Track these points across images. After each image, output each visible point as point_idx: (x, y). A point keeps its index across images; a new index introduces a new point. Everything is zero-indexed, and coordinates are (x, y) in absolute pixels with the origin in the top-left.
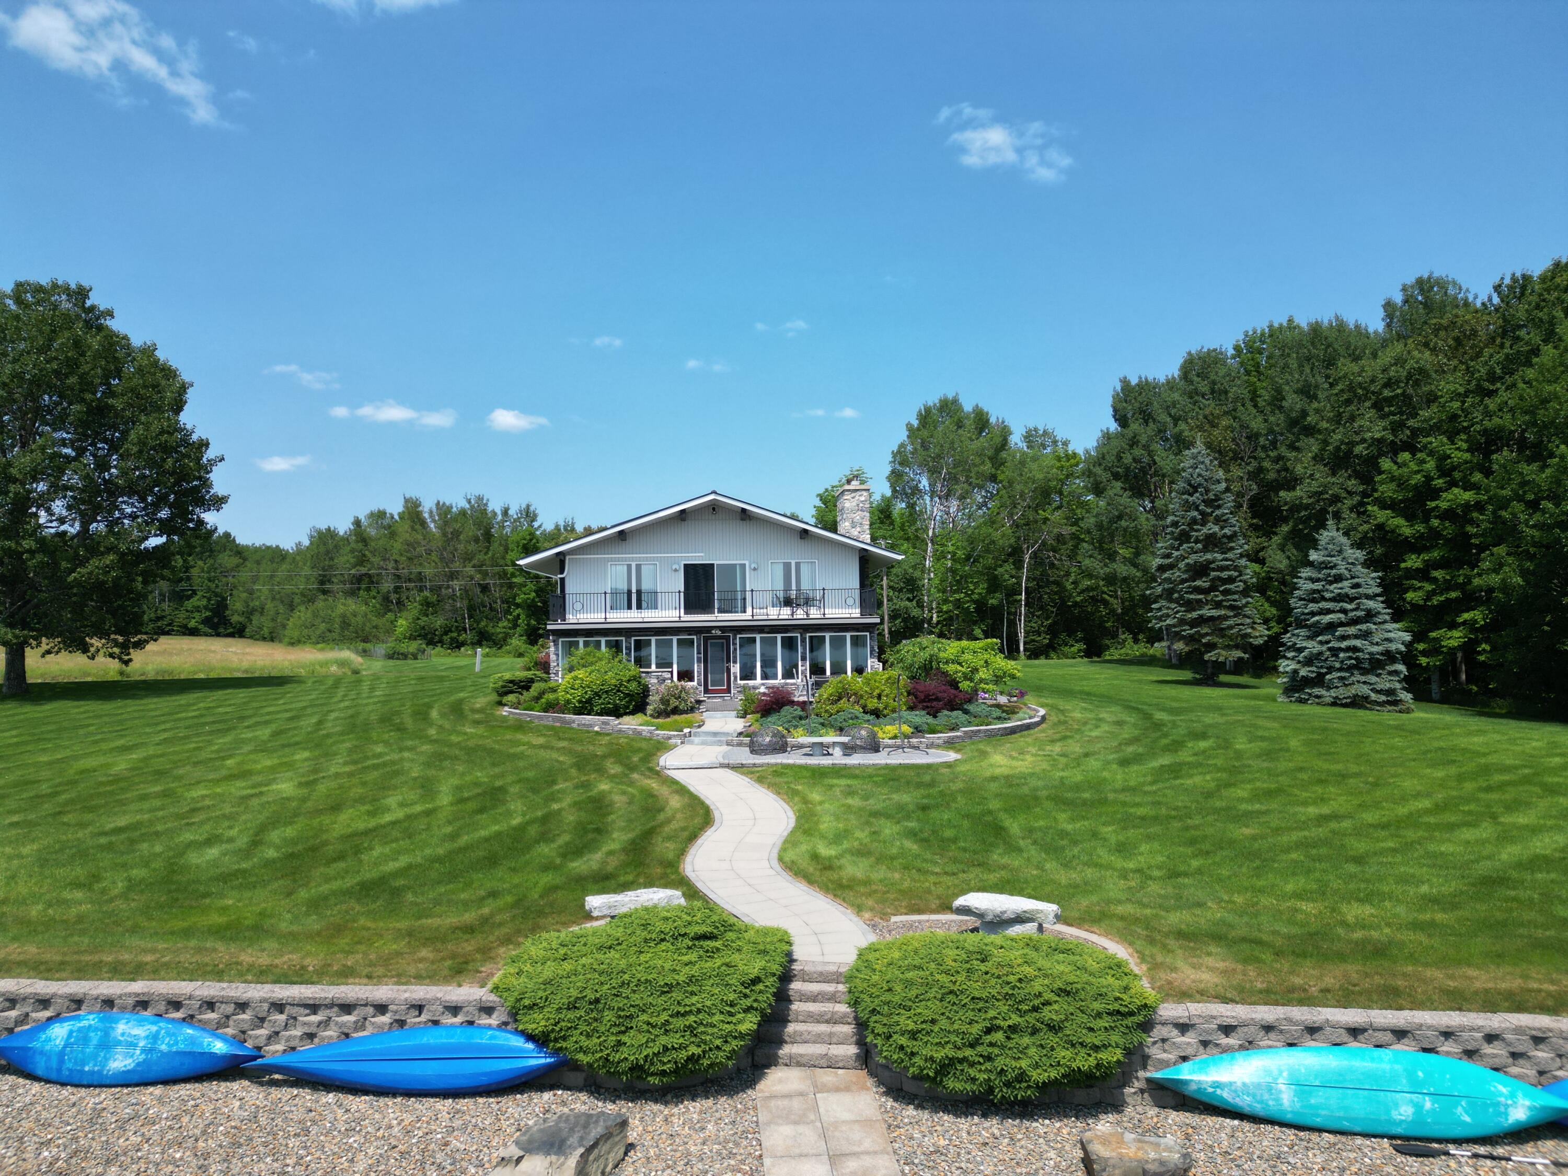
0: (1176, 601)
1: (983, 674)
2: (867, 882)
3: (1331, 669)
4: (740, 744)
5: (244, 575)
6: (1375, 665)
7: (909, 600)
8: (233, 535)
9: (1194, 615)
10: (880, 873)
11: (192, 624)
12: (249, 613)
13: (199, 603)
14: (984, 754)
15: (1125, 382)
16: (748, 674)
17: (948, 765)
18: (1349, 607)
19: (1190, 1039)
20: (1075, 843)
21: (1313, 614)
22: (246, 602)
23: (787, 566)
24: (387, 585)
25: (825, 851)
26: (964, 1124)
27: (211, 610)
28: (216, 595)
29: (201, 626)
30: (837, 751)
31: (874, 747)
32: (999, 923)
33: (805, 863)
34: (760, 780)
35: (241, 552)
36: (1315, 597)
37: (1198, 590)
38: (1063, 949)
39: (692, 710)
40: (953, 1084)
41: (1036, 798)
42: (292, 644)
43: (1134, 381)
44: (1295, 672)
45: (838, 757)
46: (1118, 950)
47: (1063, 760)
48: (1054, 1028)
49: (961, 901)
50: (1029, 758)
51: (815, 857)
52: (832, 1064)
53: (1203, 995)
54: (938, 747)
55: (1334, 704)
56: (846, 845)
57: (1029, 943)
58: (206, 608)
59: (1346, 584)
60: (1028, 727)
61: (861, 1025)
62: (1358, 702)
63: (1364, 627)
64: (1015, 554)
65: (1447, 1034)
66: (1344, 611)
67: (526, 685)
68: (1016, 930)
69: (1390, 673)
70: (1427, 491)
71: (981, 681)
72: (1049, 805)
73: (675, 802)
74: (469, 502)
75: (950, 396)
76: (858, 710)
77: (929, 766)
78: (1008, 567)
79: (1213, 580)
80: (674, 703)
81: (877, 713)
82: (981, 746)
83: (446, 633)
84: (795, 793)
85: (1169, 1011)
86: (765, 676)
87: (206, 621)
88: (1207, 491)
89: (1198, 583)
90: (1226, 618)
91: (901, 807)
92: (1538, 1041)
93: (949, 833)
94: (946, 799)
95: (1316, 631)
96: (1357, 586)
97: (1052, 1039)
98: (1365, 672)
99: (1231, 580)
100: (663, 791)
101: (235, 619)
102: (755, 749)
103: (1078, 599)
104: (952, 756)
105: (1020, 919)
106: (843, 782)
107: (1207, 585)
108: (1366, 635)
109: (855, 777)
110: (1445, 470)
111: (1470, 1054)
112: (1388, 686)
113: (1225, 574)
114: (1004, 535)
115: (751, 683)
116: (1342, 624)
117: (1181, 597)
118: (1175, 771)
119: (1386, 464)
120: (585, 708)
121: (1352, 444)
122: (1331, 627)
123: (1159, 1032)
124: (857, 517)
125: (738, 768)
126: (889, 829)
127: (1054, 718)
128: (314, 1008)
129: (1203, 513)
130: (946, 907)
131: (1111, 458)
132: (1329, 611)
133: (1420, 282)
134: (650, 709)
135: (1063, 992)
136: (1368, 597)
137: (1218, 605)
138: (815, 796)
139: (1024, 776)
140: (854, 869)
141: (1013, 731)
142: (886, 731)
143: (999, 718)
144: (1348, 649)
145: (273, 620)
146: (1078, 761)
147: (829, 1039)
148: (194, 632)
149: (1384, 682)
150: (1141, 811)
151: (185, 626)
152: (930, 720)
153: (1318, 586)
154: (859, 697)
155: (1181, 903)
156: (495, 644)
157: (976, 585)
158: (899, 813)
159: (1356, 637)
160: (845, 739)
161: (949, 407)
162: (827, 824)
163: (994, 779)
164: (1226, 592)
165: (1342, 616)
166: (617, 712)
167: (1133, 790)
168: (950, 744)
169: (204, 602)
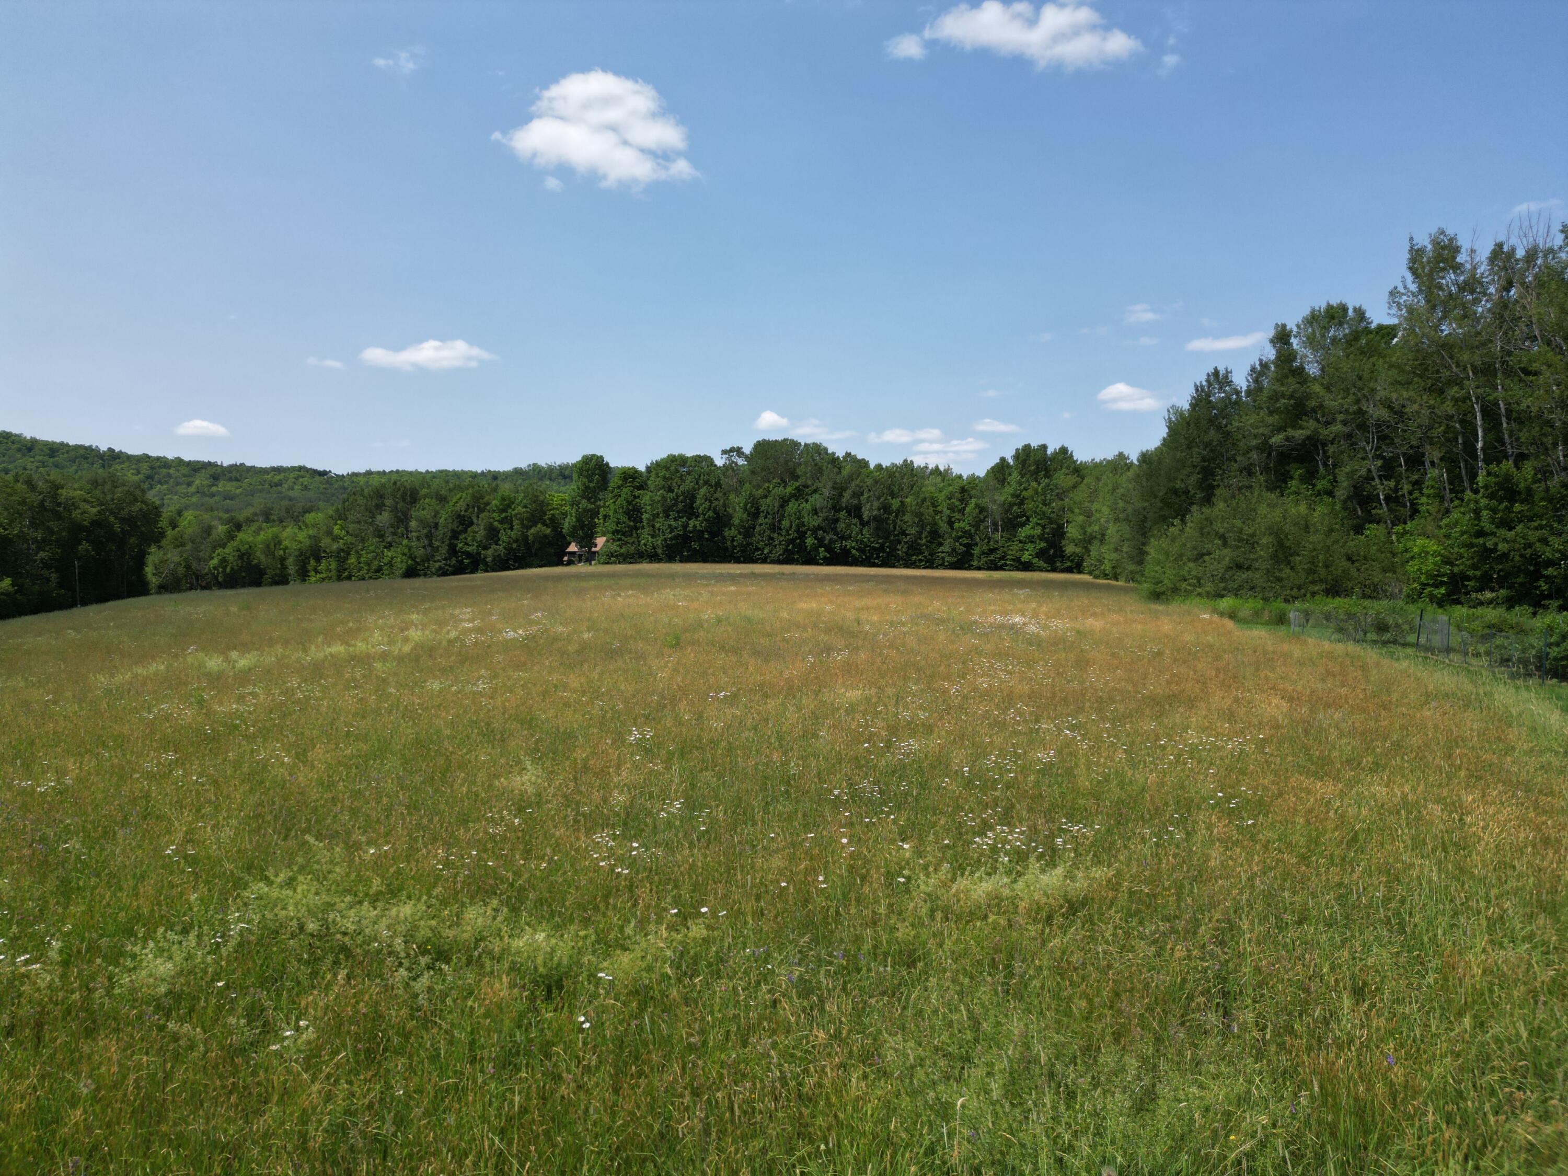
5: (1080, 495)
8: (1070, 450)
11: (1026, 557)
12: (1087, 541)
13: (1032, 532)
22: (1082, 527)
27: (1046, 540)
28: (1051, 521)
29: (1035, 560)
35: (1079, 470)
42: (1157, 596)
58: (1042, 538)
87: (1041, 554)
101: (1070, 549)
145: (1116, 550)
148: (1026, 567)
151: (1018, 560)
169: (1038, 531)
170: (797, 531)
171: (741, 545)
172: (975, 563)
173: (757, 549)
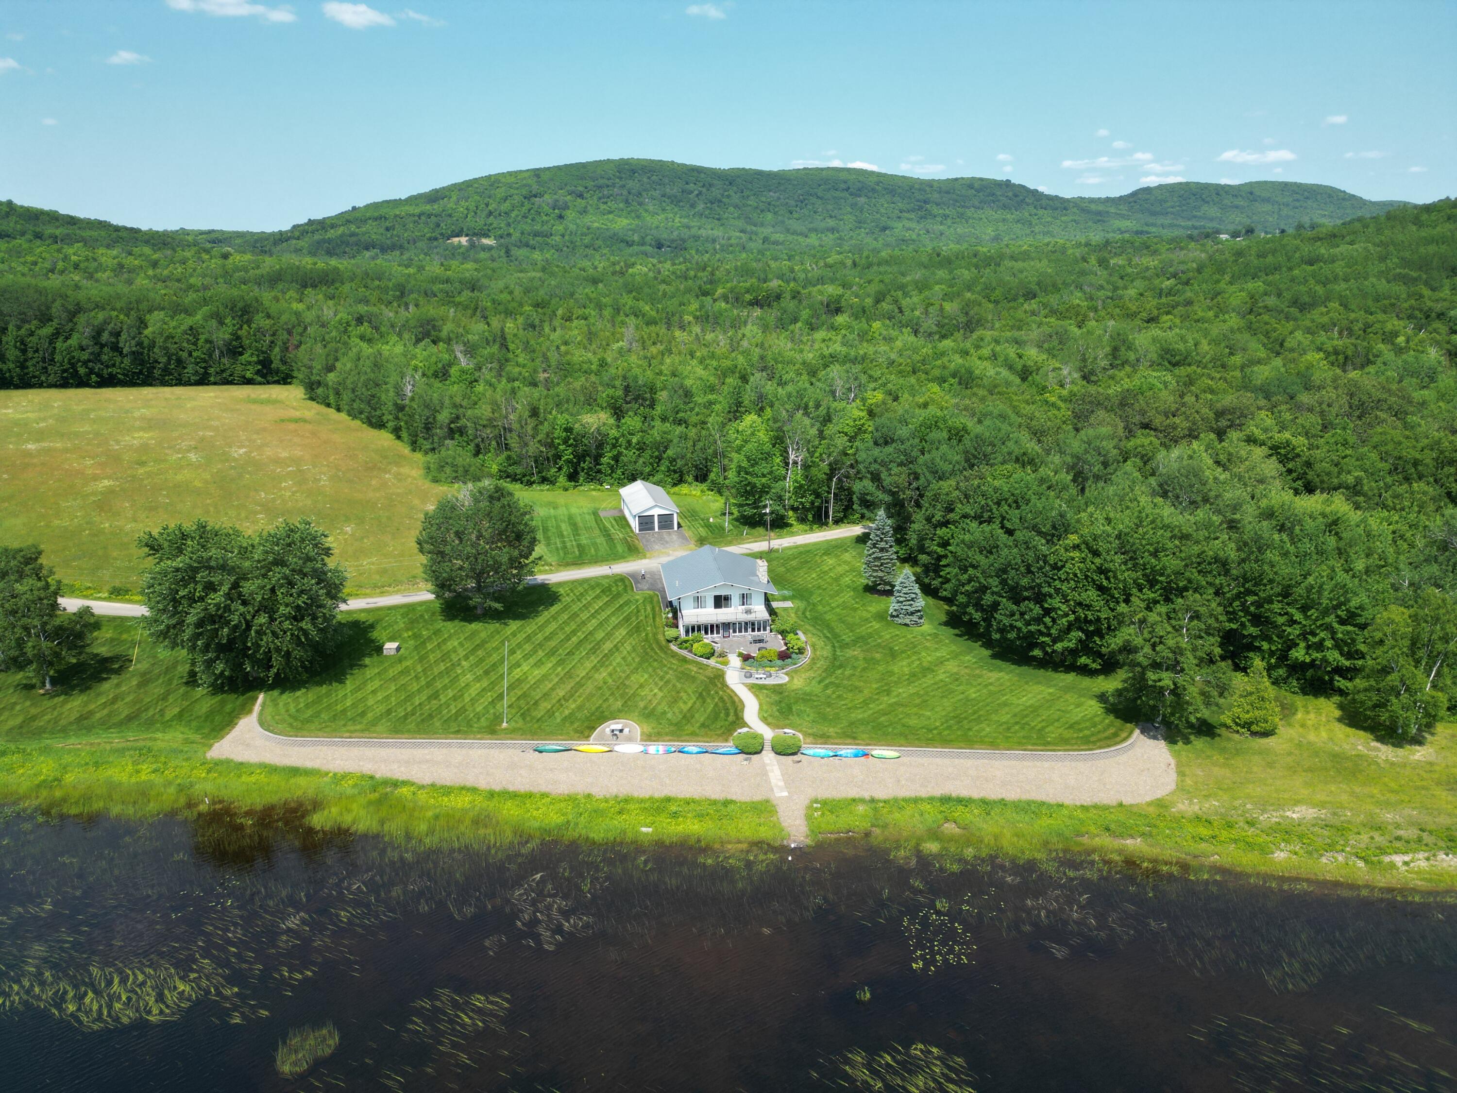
0: (870, 568)
2: (772, 723)
3: (901, 613)
4: (741, 673)
6: (912, 613)
7: (779, 504)
9: (875, 574)
10: (773, 721)
11: (248, 375)
13: (250, 359)
14: (793, 677)
17: (784, 683)
18: (907, 596)
19: (805, 747)
20: (802, 713)
21: (898, 597)
23: (743, 594)
25: (765, 715)
26: (783, 757)
27: (260, 364)
28: (262, 352)
29: (255, 377)
30: (763, 678)
31: (771, 676)
32: (787, 733)
33: (762, 718)
34: (749, 689)
36: (899, 591)
37: (877, 566)
38: (795, 738)
39: (726, 656)
40: (782, 752)
41: (799, 698)
44: (892, 612)
45: (762, 681)
46: (801, 737)
47: (808, 681)
48: (791, 744)
49: (784, 730)
50: (802, 680)
52: (769, 752)
53: (808, 743)
54: (784, 674)
55: (900, 624)
56: (768, 713)
57: (792, 736)
58: (256, 362)
59: (907, 588)
60: (805, 663)
61: (772, 745)
62: (906, 624)
63: (910, 602)
65: (829, 746)
66: (906, 598)
67: (676, 639)
68: (790, 734)
69: (916, 616)
72: (801, 701)
73: (736, 698)
76: (766, 660)
77: (781, 684)
79: (882, 563)
80: (722, 654)
81: (770, 661)
82: (793, 674)
83: (523, 476)
84: (757, 694)
86: (739, 632)
87: (258, 372)
90: (885, 576)
91: (776, 701)
92: (837, 747)
93: (784, 710)
94: (784, 697)
95: (899, 602)
96: (910, 589)
97: (790, 746)
98: (910, 615)
99: (888, 563)
100: (733, 694)
102: (745, 676)
104: (787, 679)
106: (764, 690)
107: (879, 564)
109: (766, 688)
111: (830, 749)
112: (915, 619)
113: (886, 561)
115: (735, 634)
116: (905, 601)
118: (827, 686)
120: (701, 656)
122: (902, 602)
123: (802, 746)
125: (743, 683)
126: (775, 708)
127: (812, 656)
128: (713, 746)
129: (881, 538)
130: (782, 730)
132: (902, 597)
134: (716, 655)
135: (793, 740)
136: (913, 593)
137: (882, 571)
138: (760, 695)
139: (799, 689)
140: (770, 720)
141: (801, 666)
142: (773, 670)
143: (799, 660)
144: (905, 609)
146: (811, 682)
147: (769, 748)
148: (249, 382)
150: (815, 704)
152: (782, 663)
153: (900, 588)
154: (767, 657)
155: (811, 728)
156: (551, 482)
157: (810, 495)
158: (776, 703)
159: (908, 605)
160: (765, 673)
162: (765, 707)
163: (793, 689)
164: (886, 567)
166: (709, 658)
167: (816, 695)
169: (255, 359)
170: (69, 363)
171: (18, 375)
172: (212, 379)
173: (34, 377)
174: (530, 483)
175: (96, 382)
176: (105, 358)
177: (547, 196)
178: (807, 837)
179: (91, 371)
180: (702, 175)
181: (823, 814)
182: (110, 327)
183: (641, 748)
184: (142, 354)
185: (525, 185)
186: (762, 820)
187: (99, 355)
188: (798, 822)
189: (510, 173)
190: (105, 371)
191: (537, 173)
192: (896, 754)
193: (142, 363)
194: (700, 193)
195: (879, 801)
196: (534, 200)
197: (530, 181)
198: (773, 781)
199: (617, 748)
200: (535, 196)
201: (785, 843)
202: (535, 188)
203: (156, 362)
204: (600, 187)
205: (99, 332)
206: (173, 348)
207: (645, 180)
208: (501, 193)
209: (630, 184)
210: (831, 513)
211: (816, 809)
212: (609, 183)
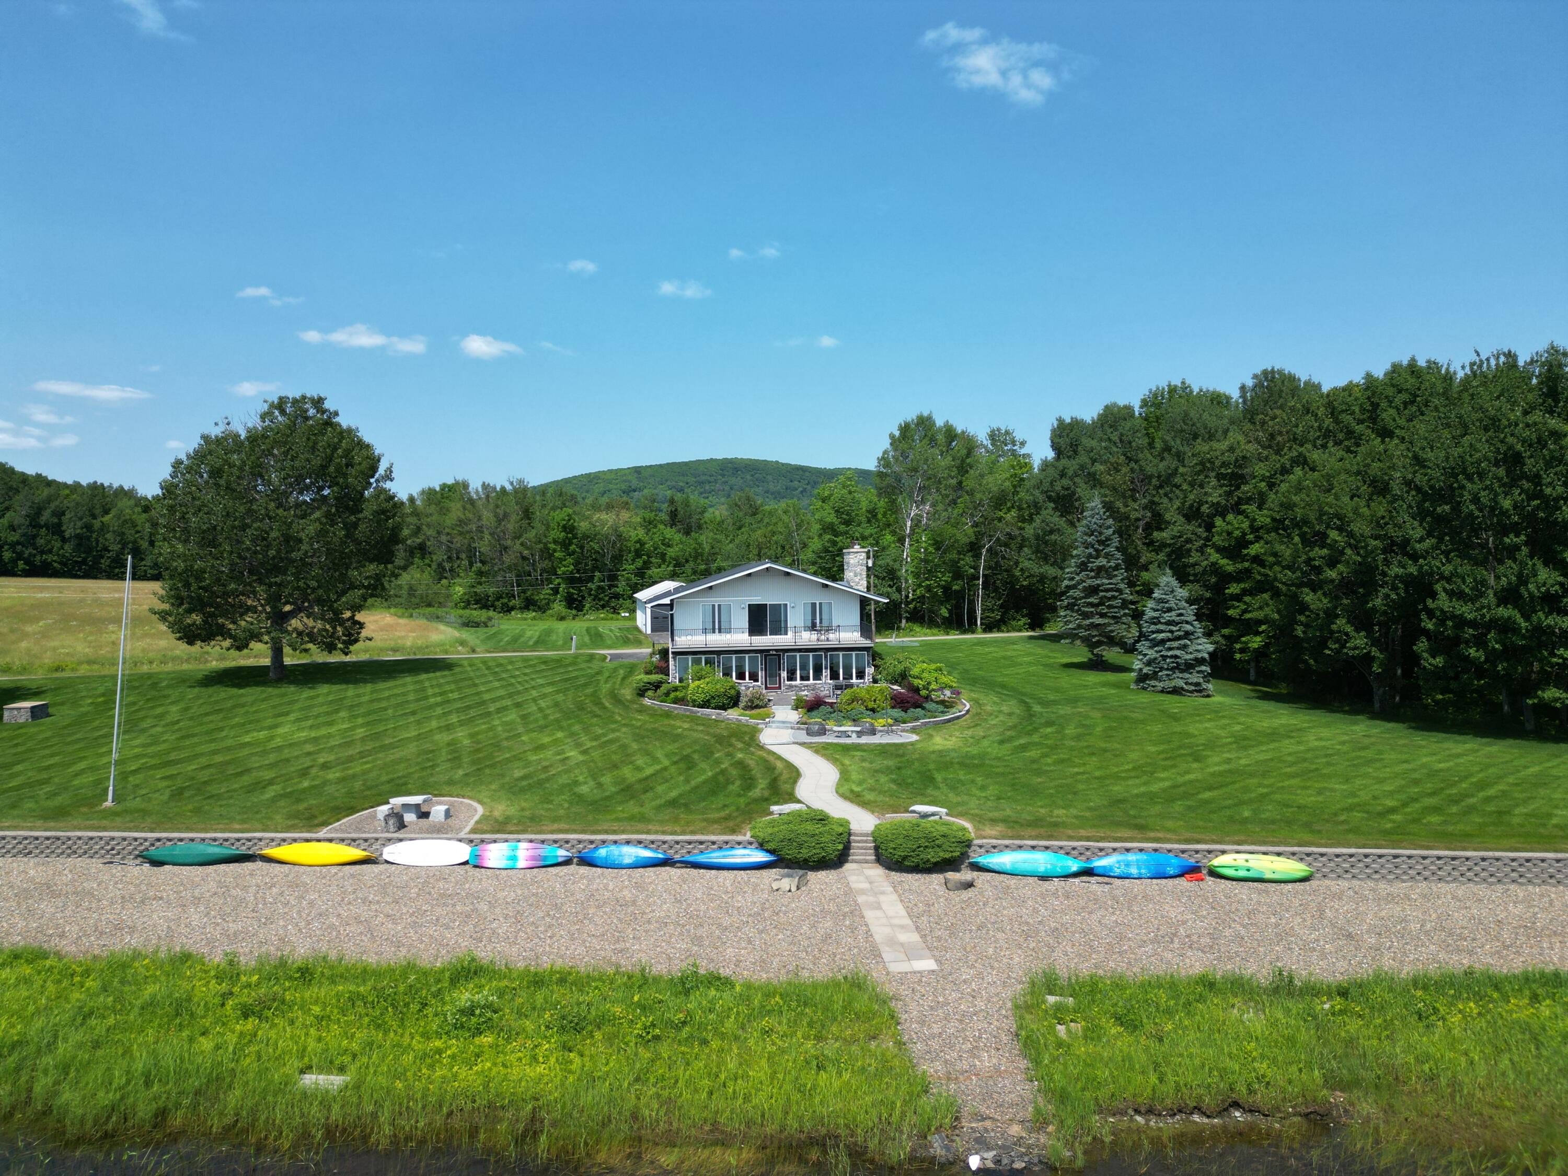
0: (1077, 611)
1: (933, 686)
2: (875, 802)
3: (1162, 669)
4: (799, 729)
6: (1188, 667)
7: (890, 586)
9: (1088, 622)
10: (880, 798)
14: (931, 736)
15: (1060, 421)
16: (791, 677)
17: (912, 744)
18: (1174, 629)
19: (983, 850)
20: (963, 785)
21: (1153, 632)
23: (814, 605)
24: (439, 556)
25: (857, 789)
26: (910, 876)
30: (854, 735)
31: (873, 732)
32: (925, 816)
33: (848, 794)
34: (817, 752)
36: (1155, 621)
37: (1092, 605)
38: (947, 824)
39: (765, 706)
40: (906, 863)
41: (952, 763)
43: (1068, 420)
44: (1141, 669)
45: (854, 739)
46: (967, 825)
47: (971, 740)
48: (939, 846)
49: (912, 808)
50: (954, 739)
51: (852, 791)
52: (867, 862)
53: (991, 838)
54: (907, 731)
55: (1162, 692)
56: (865, 786)
57: (935, 822)
59: (1173, 613)
60: (958, 718)
61: (877, 848)
62: (1176, 691)
63: (1182, 642)
64: (974, 548)
65: (1061, 848)
66: (1171, 632)
67: (657, 686)
68: (932, 818)
69: (1198, 672)
70: (1243, 543)
71: (933, 690)
72: (957, 766)
73: (779, 765)
74: (512, 483)
75: (925, 414)
76: (863, 708)
77: (902, 744)
78: (968, 559)
79: (1101, 598)
80: (756, 702)
81: (873, 710)
82: (930, 731)
83: (498, 599)
84: (837, 760)
85: (976, 842)
86: (802, 679)
88: (1101, 533)
89: (1091, 600)
90: (1109, 625)
91: (888, 768)
92: (1088, 849)
93: (910, 781)
94: (910, 763)
95: (1156, 644)
96: (1181, 615)
97: (938, 850)
98: (1182, 671)
99: (1114, 598)
100: (771, 758)
102: (809, 733)
103: (1025, 583)
104: (914, 738)
105: (933, 814)
106: (859, 753)
107: (1096, 601)
108: (1185, 647)
109: (865, 751)
110: (1254, 529)
111: (1067, 854)
112: (1195, 680)
113: (1109, 594)
114: (966, 532)
115: (793, 683)
116: (1170, 640)
117: (1079, 610)
118: (1024, 748)
119: (1218, 521)
120: (705, 704)
121: (1201, 504)
122: (1163, 642)
123: (973, 848)
124: (858, 569)
125: (802, 744)
126: (883, 779)
127: (974, 711)
128: (690, 843)
129: (1097, 550)
130: (907, 811)
131: (1046, 486)
132: (1162, 631)
133: (1265, 372)
134: (742, 705)
135: (944, 836)
136: (1187, 622)
137: (1103, 615)
138: (847, 762)
139: (948, 751)
140: (869, 796)
141: (949, 721)
142: (880, 723)
143: (943, 712)
144: (1172, 657)
146: (978, 742)
147: (866, 855)
149: (1195, 678)
150: (997, 770)
152: (903, 714)
153: (1156, 614)
154: (863, 701)
155: (997, 808)
156: (540, 608)
157: (943, 574)
158: (887, 771)
159: (1178, 648)
160: (858, 729)
161: (924, 423)
162: (854, 776)
163: (934, 752)
164: (1110, 607)
165: (1169, 635)
166: (724, 708)
167: (998, 759)
168: (914, 730)
174: (508, 610)
175: (23, 570)
176: (40, 542)
177: (646, 491)
178: (1039, 1123)
179: (20, 556)
180: (807, 474)
181: (1092, 1034)
182: (53, 505)
183: (463, 852)
184: (88, 538)
185: (625, 481)
186: (830, 1048)
187: (34, 537)
188: (986, 1061)
189: (611, 471)
190: (38, 558)
191: (637, 470)
192: (1291, 867)
193: (89, 550)
194: (804, 490)
195: (1312, 991)
196: (632, 494)
197: (630, 477)
198: (880, 933)
199: (391, 852)
200: (635, 491)
201: (937, 1147)
202: (635, 483)
203: (106, 549)
204: (701, 483)
205: (39, 511)
206: (130, 534)
207: (748, 477)
208: (600, 487)
209: (733, 480)
210: (979, 613)
211: (1059, 1013)
212: (712, 479)
